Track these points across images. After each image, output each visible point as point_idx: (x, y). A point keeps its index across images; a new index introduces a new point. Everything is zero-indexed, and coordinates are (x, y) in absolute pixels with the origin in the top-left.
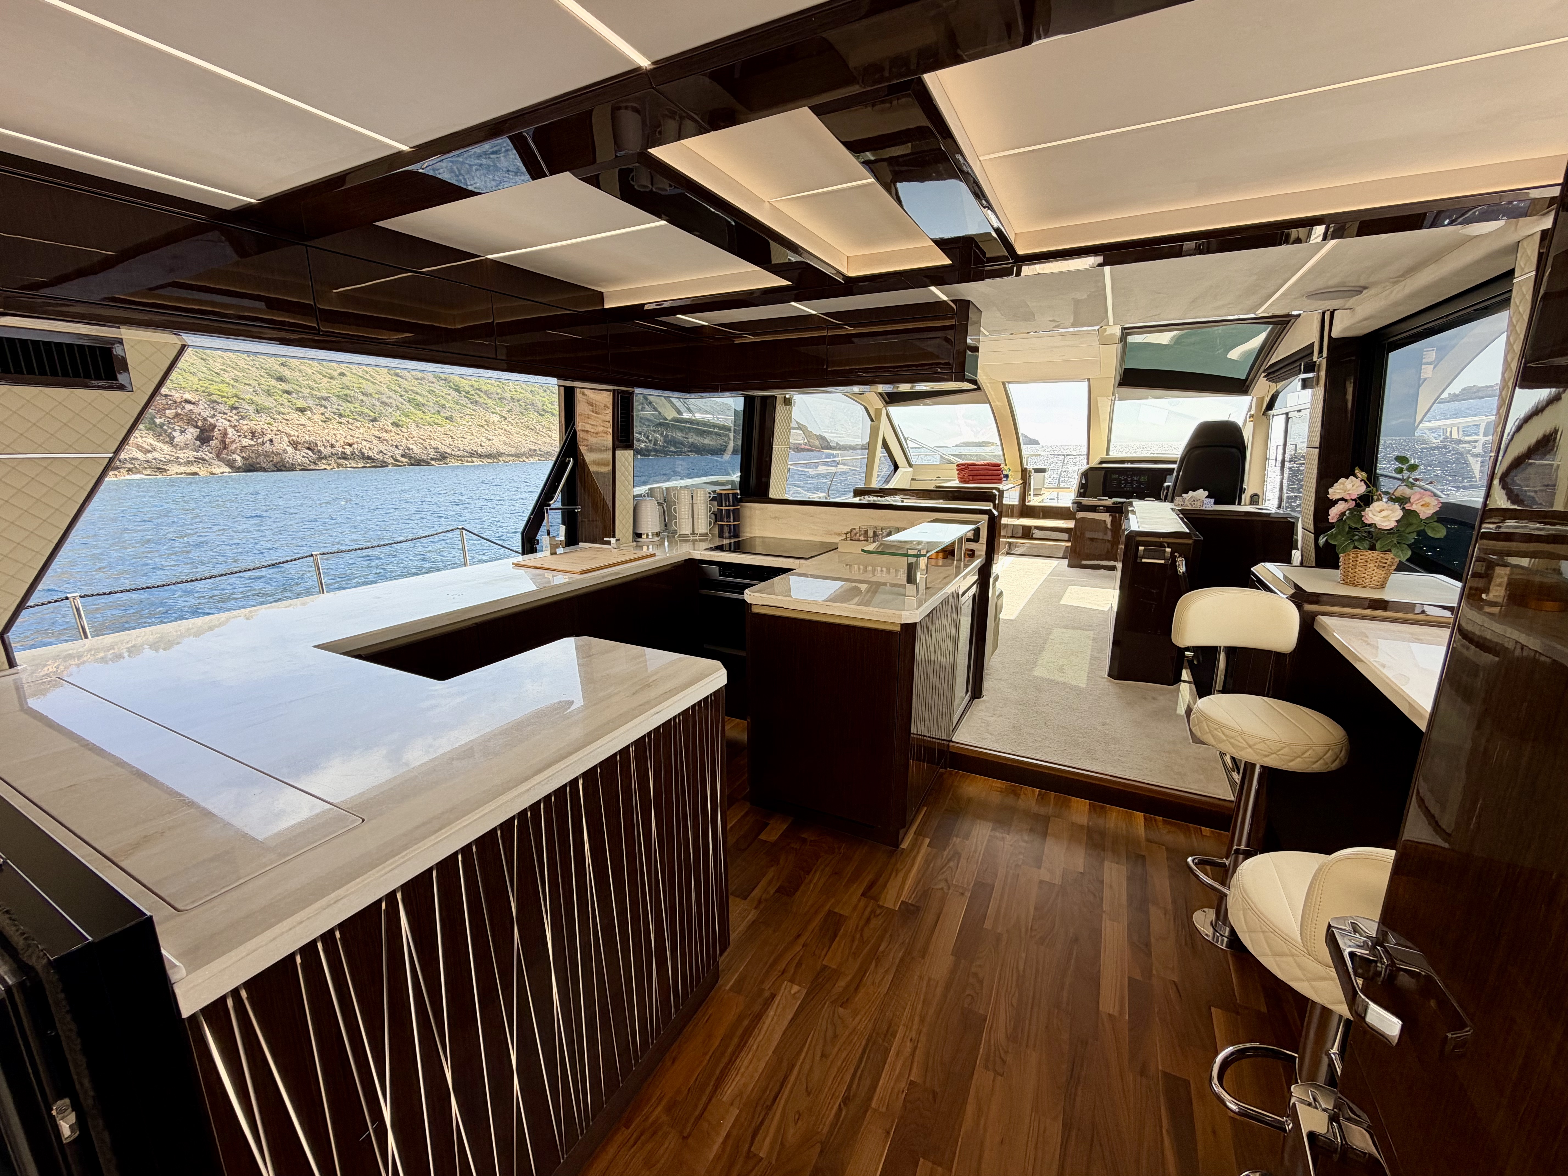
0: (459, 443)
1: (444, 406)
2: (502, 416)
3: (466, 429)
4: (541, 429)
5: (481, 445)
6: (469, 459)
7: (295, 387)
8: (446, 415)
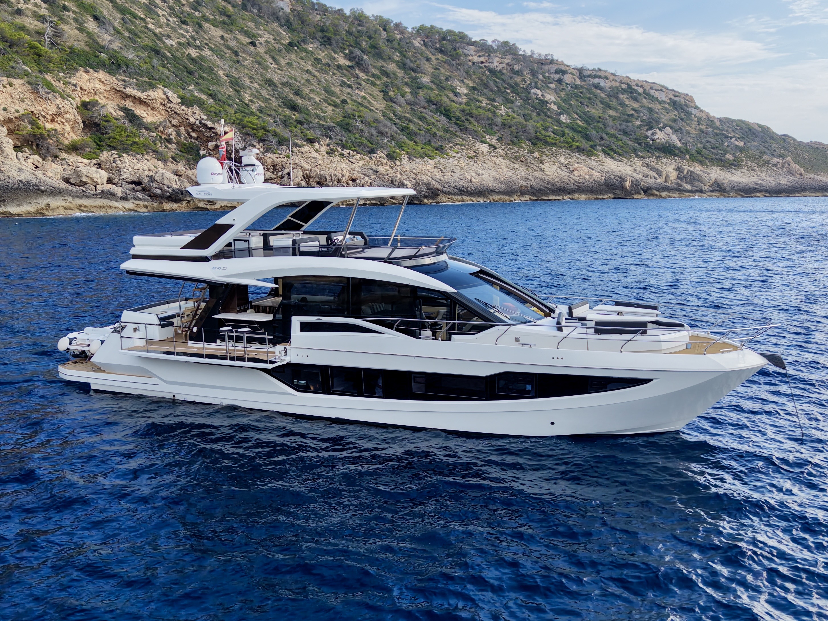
0: (448, 177)
1: (434, 135)
2: (491, 146)
3: (456, 162)
4: (533, 162)
5: (471, 181)
6: (460, 198)
7: (306, 116)
8: (436, 145)
